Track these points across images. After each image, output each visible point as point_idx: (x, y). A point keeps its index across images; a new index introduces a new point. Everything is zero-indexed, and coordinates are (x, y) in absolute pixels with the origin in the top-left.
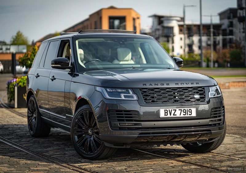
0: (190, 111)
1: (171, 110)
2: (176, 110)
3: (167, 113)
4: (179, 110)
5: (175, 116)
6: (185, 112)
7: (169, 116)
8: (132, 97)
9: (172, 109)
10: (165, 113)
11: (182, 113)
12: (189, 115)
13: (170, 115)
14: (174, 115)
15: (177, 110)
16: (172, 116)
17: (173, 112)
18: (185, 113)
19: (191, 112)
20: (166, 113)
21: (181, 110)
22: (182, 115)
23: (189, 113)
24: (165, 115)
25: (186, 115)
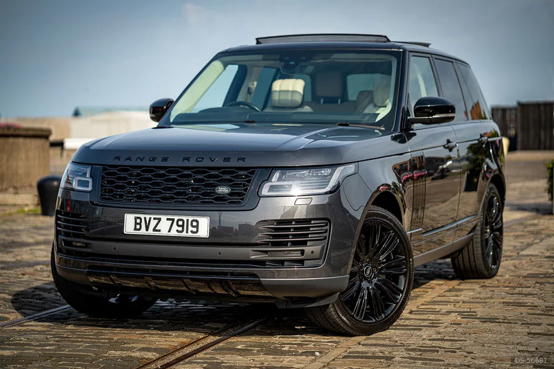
0: (195, 224)
1: (150, 218)
2: (160, 220)
3: (140, 224)
4: (168, 219)
5: (157, 233)
6: (183, 226)
7: (143, 231)
9: (153, 217)
10: (136, 224)
11: (175, 227)
12: (190, 234)
13: (147, 229)
14: (155, 229)
15: (164, 218)
16: (151, 232)
17: (153, 223)
18: (180, 229)
19: (197, 227)
21: (173, 220)
22: (174, 233)
23: (190, 228)
24: (135, 229)
25: (184, 234)
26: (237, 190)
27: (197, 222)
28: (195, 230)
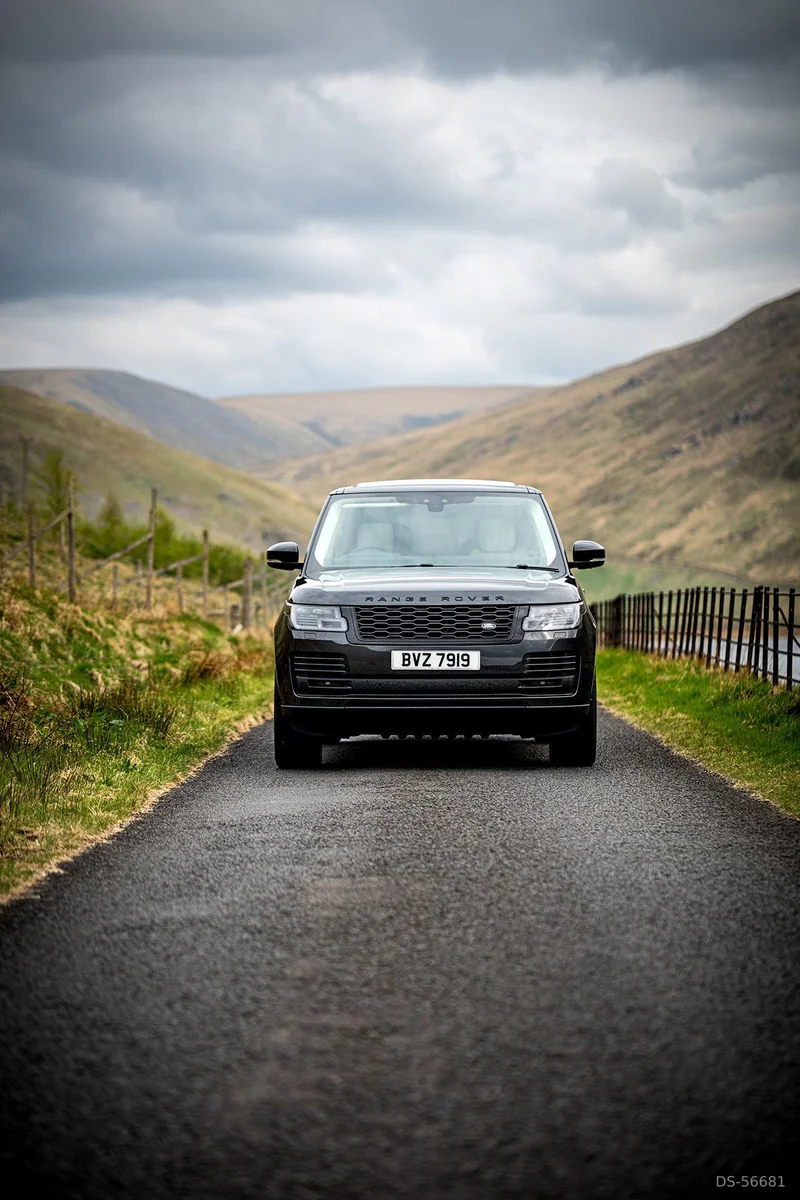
0: (465, 657)
1: (419, 655)
2: (429, 655)
3: (409, 660)
4: (438, 654)
5: (427, 668)
6: (453, 660)
7: (412, 666)
8: (339, 624)
9: (422, 652)
10: (404, 660)
11: (446, 661)
12: (461, 668)
13: (416, 664)
14: (424, 665)
15: (434, 653)
16: (420, 667)
17: (423, 659)
18: (451, 663)
19: (468, 660)
20: (406, 660)
21: (443, 655)
22: (444, 667)
23: (461, 662)
24: (404, 665)
25: (455, 667)
26: (503, 625)
27: (468, 656)
28: (466, 663)
